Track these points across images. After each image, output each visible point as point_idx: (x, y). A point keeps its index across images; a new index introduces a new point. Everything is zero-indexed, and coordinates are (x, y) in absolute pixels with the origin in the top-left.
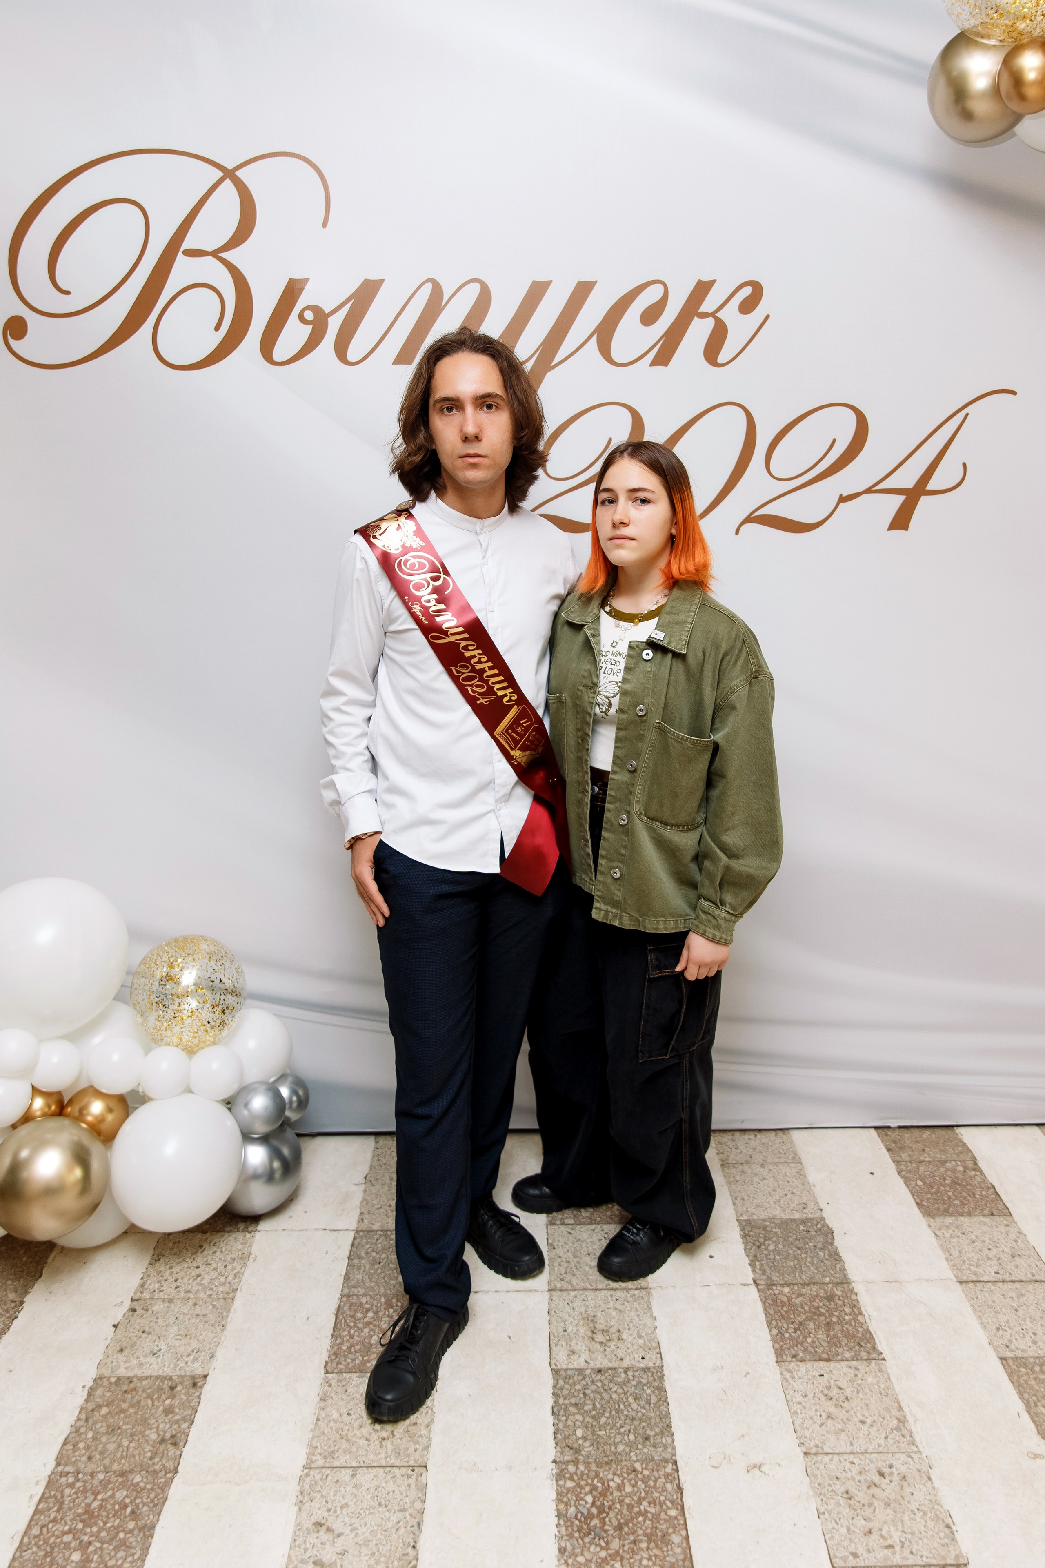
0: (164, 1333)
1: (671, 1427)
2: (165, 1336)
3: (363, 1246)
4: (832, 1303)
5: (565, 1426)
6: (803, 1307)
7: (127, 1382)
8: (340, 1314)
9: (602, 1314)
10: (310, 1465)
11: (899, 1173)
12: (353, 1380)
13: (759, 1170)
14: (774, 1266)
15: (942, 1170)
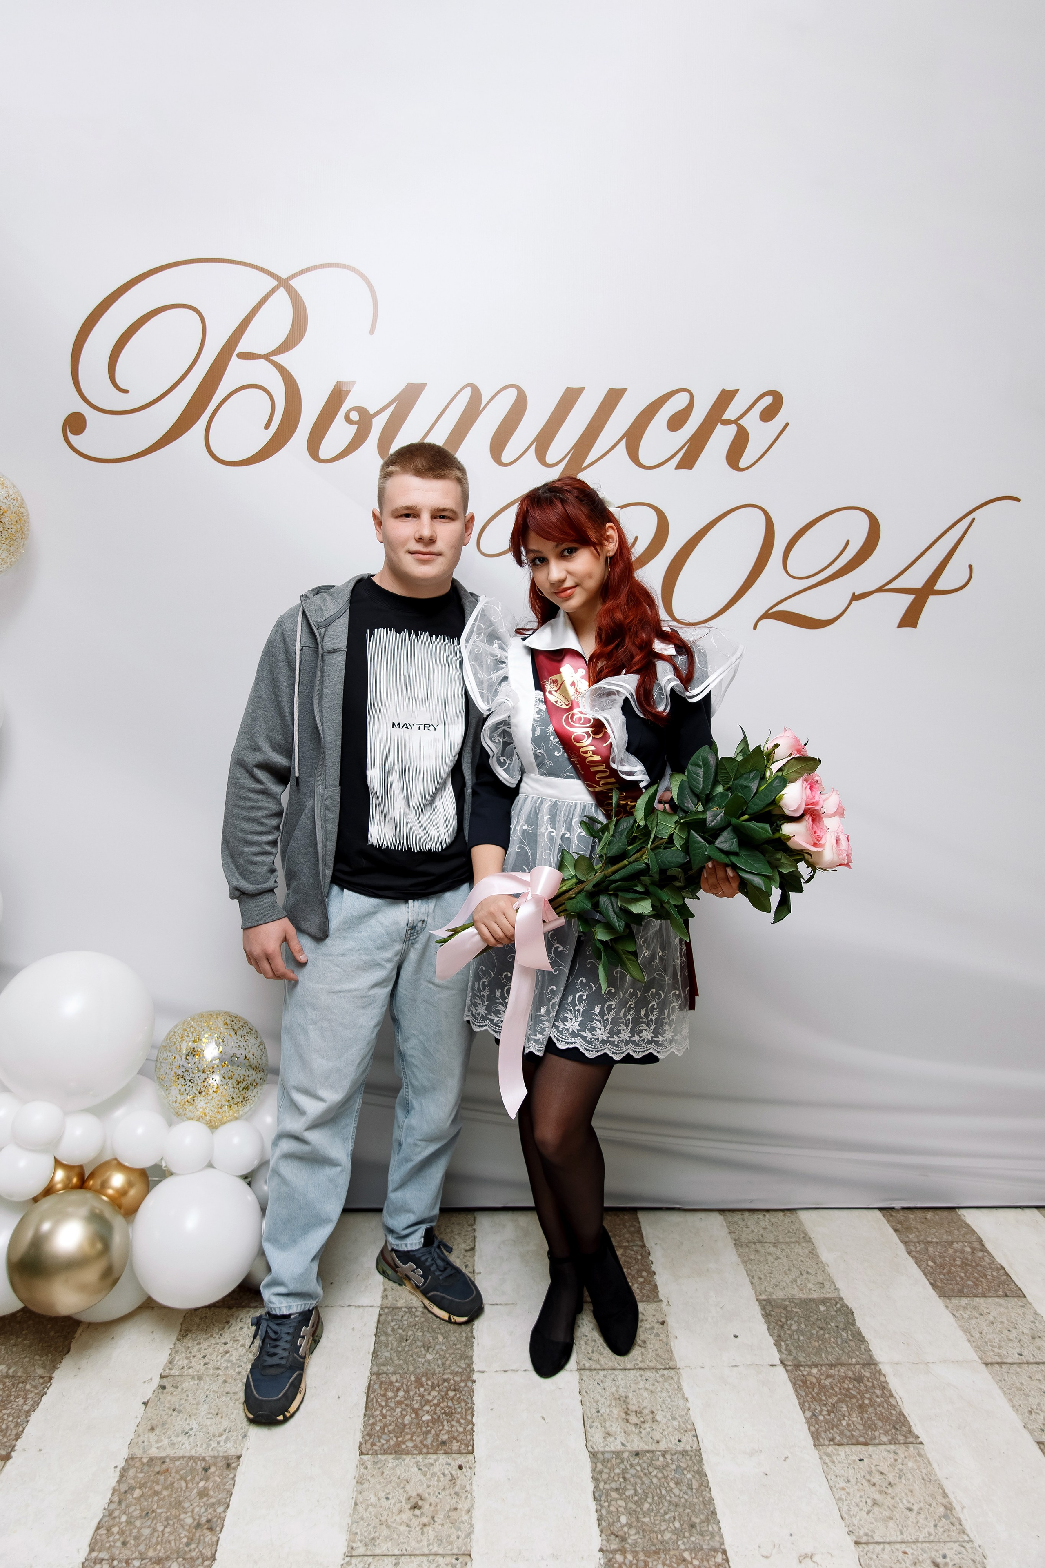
0: (195, 1411)
1: (716, 1514)
2: (196, 1414)
3: (389, 1323)
4: (862, 1385)
5: (608, 1512)
6: (833, 1389)
7: (159, 1463)
8: (370, 1392)
9: (633, 1395)
10: (351, 1553)
11: (909, 1253)
12: (389, 1462)
13: (772, 1249)
14: (800, 1346)
15: (951, 1250)
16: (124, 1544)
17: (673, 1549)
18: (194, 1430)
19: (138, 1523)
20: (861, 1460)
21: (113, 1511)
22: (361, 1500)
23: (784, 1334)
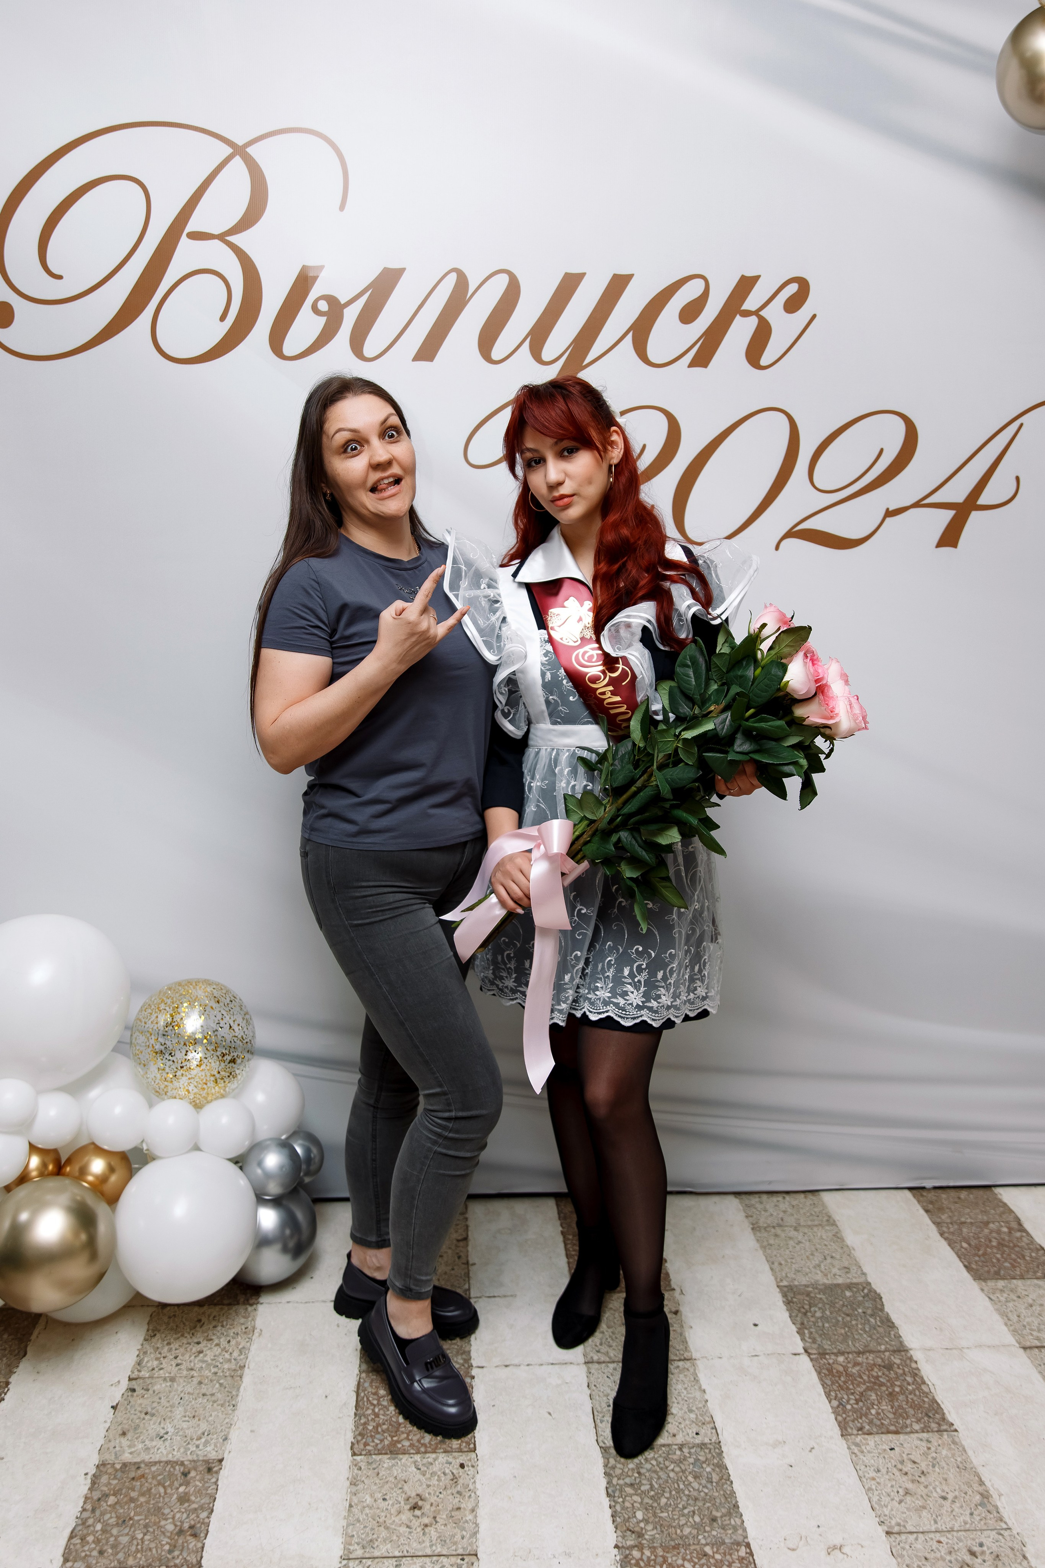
0: (169, 1414)
1: (738, 1507)
2: (170, 1418)
4: (892, 1372)
5: (623, 1508)
6: (861, 1378)
7: (133, 1468)
8: (360, 1391)
10: (348, 1556)
11: (942, 1235)
12: (384, 1463)
13: (793, 1233)
14: (825, 1334)
15: (986, 1231)
16: (101, 1553)
17: (694, 1544)
18: (169, 1434)
19: (115, 1531)
20: (892, 1449)
21: (87, 1519)
22: (356, 1502)
23: (808, 1322)
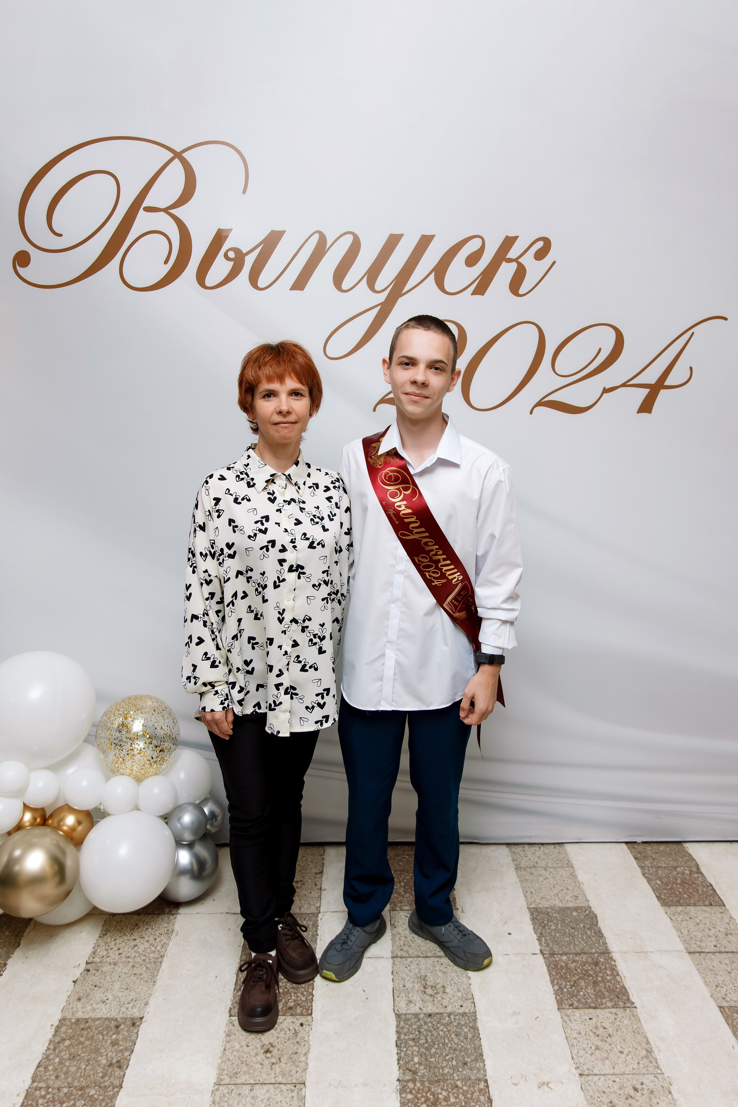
0: (111, 987)
1: (483, 1056)
4: (598, 967)
5: (406, 1055)
6: (576, 970)
7: (83, 1022)
9: (431, 975)
10: (220, 1082)
11: (643, 874)
13: (543, 872)
14: (555, 940)
15: (674, 873)
16: (57, 1077)
17: (450, 1079)
18: (110, 1000)
19: (67, 1063)
20: (590, 1019)
21: (49, 1055)
22: (229, 1047)
23: (545, 932)
